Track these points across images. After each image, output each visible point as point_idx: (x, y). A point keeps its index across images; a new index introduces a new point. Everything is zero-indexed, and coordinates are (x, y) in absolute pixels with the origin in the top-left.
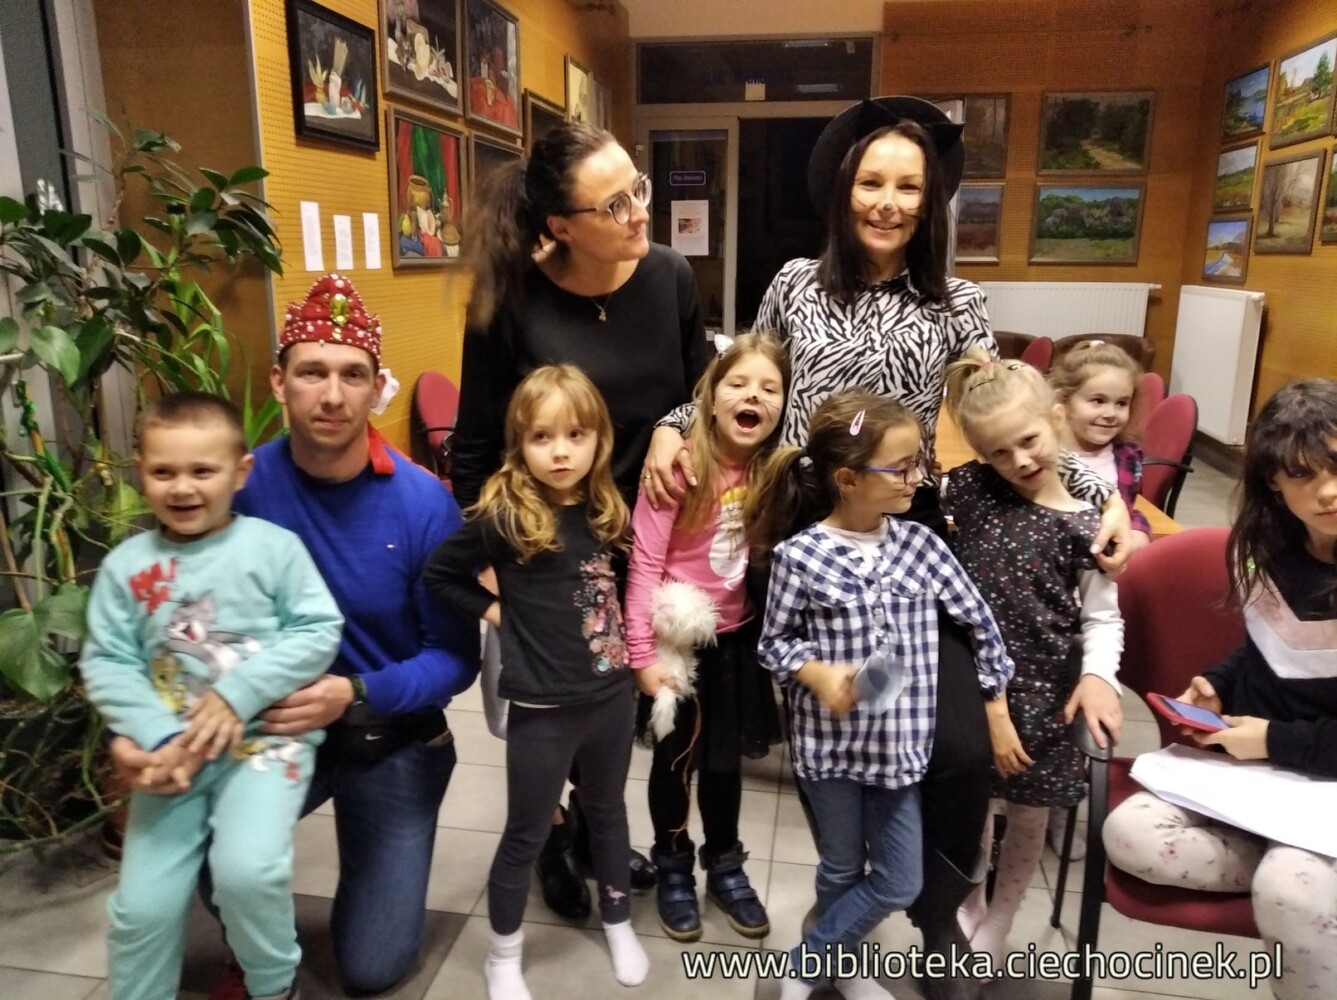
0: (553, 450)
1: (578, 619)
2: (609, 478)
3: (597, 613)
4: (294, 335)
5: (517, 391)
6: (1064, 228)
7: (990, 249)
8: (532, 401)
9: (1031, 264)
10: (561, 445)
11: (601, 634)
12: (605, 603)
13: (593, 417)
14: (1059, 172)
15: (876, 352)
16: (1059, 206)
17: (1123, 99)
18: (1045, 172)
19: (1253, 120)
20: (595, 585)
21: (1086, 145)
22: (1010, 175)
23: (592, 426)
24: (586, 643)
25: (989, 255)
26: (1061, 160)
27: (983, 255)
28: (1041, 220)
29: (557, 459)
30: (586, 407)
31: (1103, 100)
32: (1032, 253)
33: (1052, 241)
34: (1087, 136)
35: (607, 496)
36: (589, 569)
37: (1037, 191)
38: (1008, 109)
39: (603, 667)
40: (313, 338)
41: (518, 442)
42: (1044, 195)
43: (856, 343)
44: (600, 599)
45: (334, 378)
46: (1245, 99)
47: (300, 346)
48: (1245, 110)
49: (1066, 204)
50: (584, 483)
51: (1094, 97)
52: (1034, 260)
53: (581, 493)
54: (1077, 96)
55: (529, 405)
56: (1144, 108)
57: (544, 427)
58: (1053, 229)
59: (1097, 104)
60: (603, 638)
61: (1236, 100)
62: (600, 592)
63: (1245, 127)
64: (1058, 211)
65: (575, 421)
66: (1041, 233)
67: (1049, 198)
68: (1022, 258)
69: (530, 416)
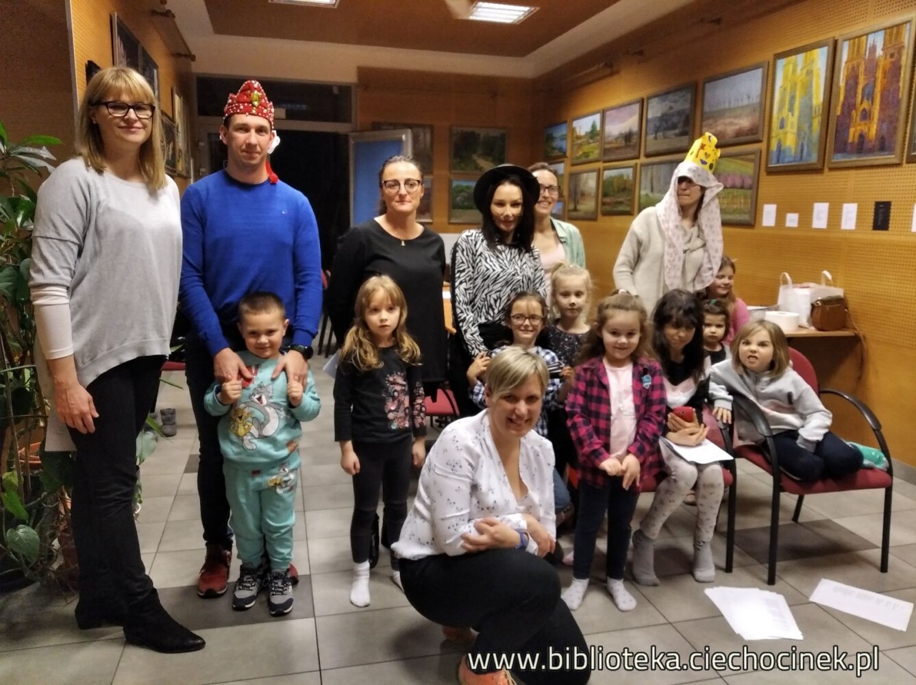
0: (380, 316)
1: (383, 402)
2: (405, 329)
3: (393, 401)
4: (234, 110)
5: (361, 289)
6: (466, 204)
7: (427, 214)
8: (369, 294)
9: (450, 224)
10: (384, 314)
11: (394, 411)
12: (398, 396)
13: (398, 300)
14: (461, 172)
15: (518, 275)
16: (462, 191)
17: (494, 133)
18: (453, 171)
19: (560, 149)
20: (393, 388)
21: (475, 157)
22: (435, 172)
23: (398, 305)
24: (386, 414)
25: (426, 218)
26: (463, 165)
27: (424, 218)
28: (454, 198)
29: (382, 321)
30: (395, 295)
31: (482, 133)
32: (450, 217)
33: (460, 210)
34: (475, 152)
35: (405, 338)
36: (391, 379)
37: (450, 182)
38: (432, 133)
39: (394, 427)
40: (243, 112)
41: (362, 314)
42: (455, 184)
43: (511, 270)
44: (396, 394)
45: (253, 131)
46: (555, 138)
47: (236, 115)
48: (557, 143)
49: (467, 190)
50: (394, 333)
51: (477, 131)
52: (451, 221)
53: (393, 339)
54: (469, 130)
55: (369, 295)
56: (503, 137)
57: (375, 306)
58: (461, 204)
59: (479, 135)
60: (395, 413)
61: (550, 138)
62: (396, 391)
63: (556, 153)
64: (463, 194)
65: (390, 303)
66: (454, 206)
67: (457, 186)
68: (445, 220)
69: (369, 302)
